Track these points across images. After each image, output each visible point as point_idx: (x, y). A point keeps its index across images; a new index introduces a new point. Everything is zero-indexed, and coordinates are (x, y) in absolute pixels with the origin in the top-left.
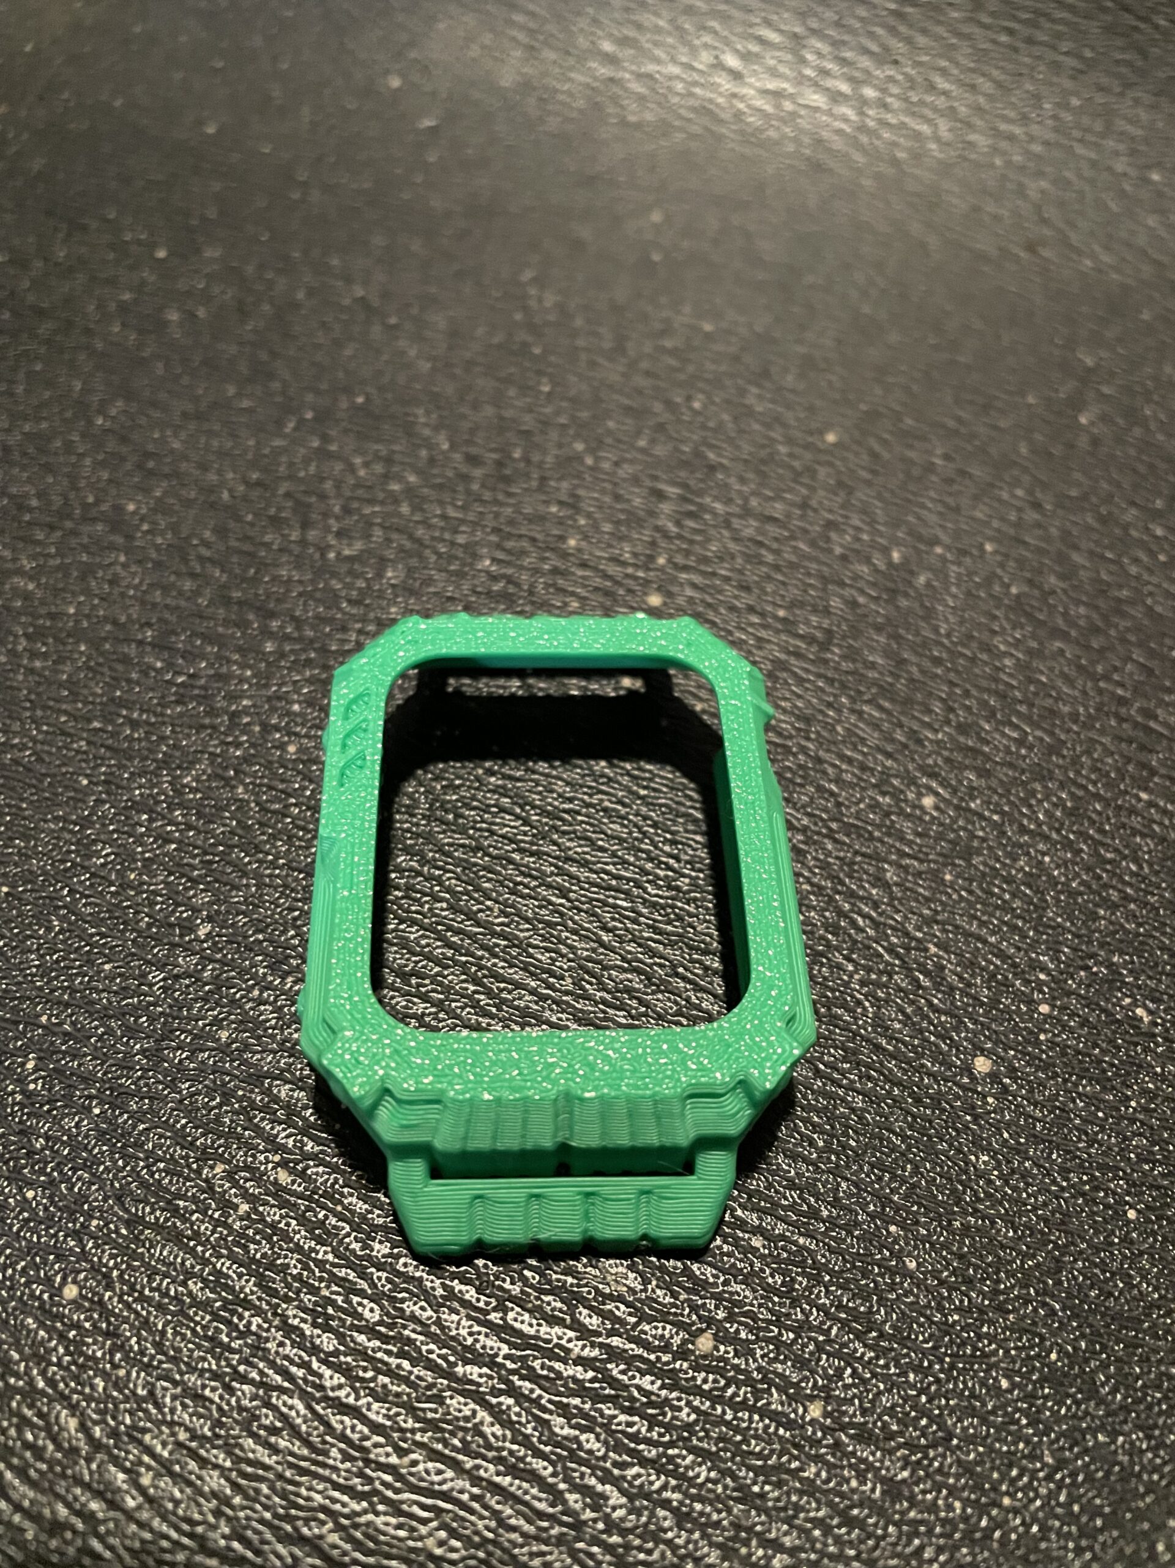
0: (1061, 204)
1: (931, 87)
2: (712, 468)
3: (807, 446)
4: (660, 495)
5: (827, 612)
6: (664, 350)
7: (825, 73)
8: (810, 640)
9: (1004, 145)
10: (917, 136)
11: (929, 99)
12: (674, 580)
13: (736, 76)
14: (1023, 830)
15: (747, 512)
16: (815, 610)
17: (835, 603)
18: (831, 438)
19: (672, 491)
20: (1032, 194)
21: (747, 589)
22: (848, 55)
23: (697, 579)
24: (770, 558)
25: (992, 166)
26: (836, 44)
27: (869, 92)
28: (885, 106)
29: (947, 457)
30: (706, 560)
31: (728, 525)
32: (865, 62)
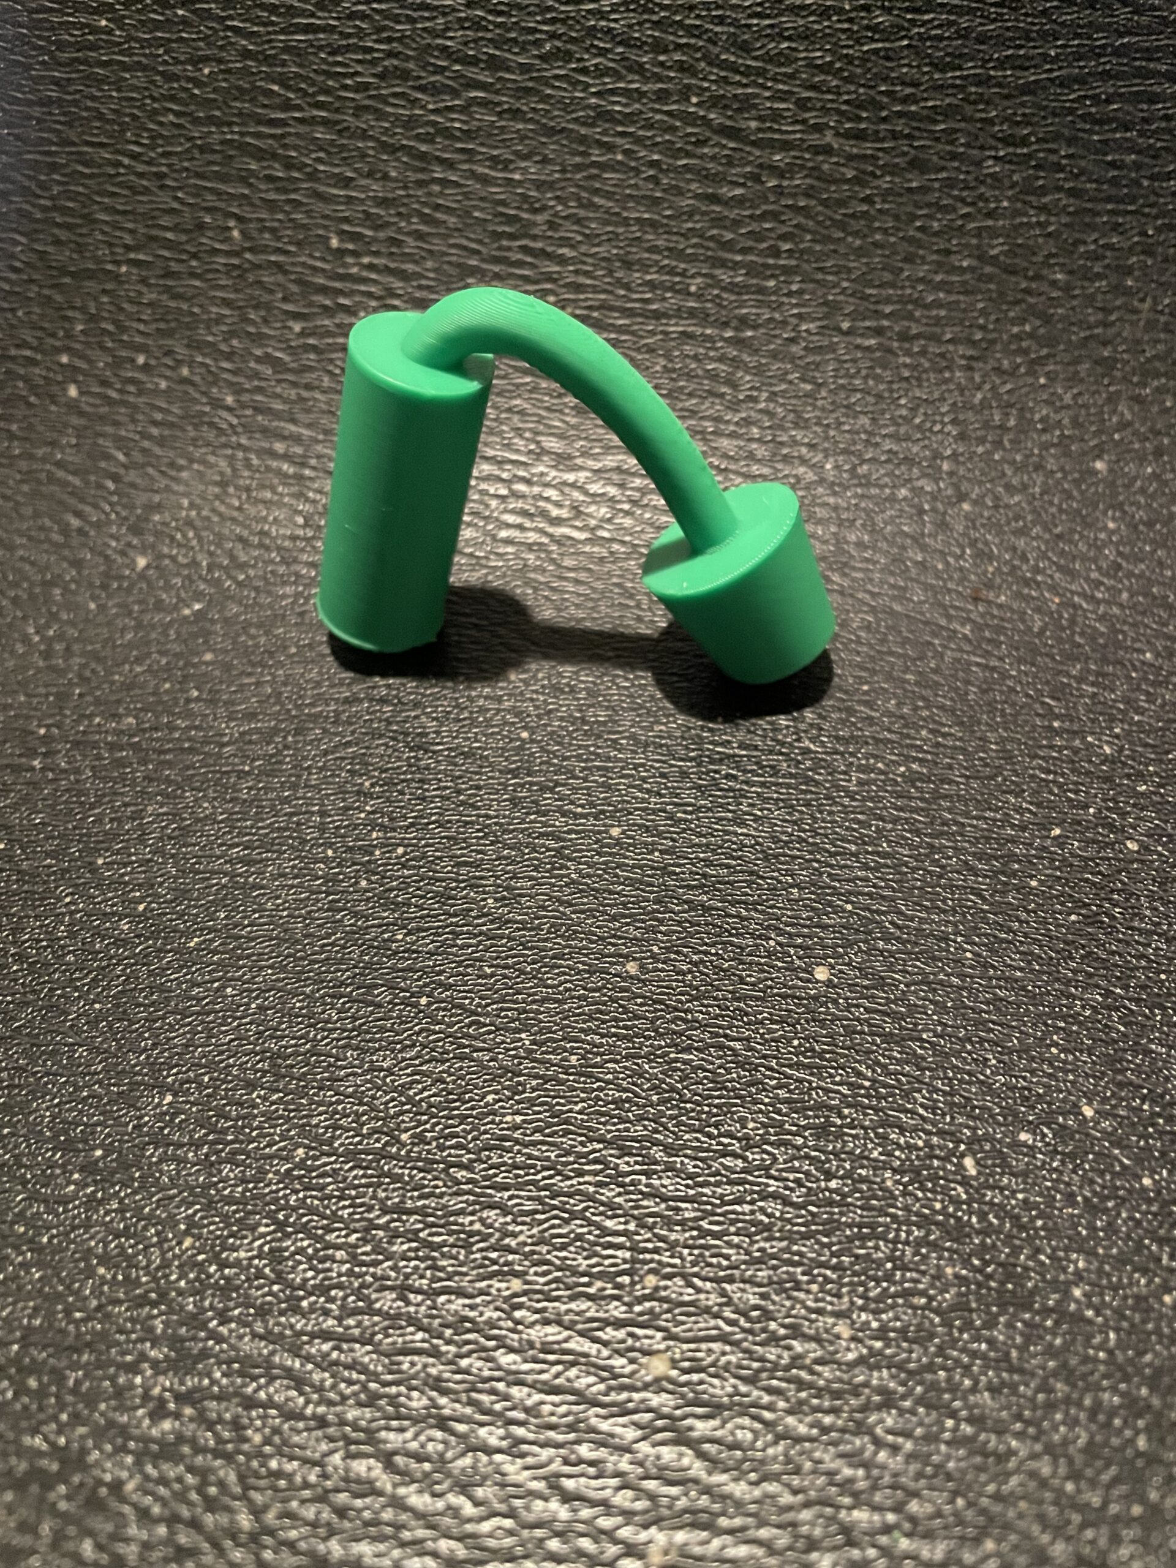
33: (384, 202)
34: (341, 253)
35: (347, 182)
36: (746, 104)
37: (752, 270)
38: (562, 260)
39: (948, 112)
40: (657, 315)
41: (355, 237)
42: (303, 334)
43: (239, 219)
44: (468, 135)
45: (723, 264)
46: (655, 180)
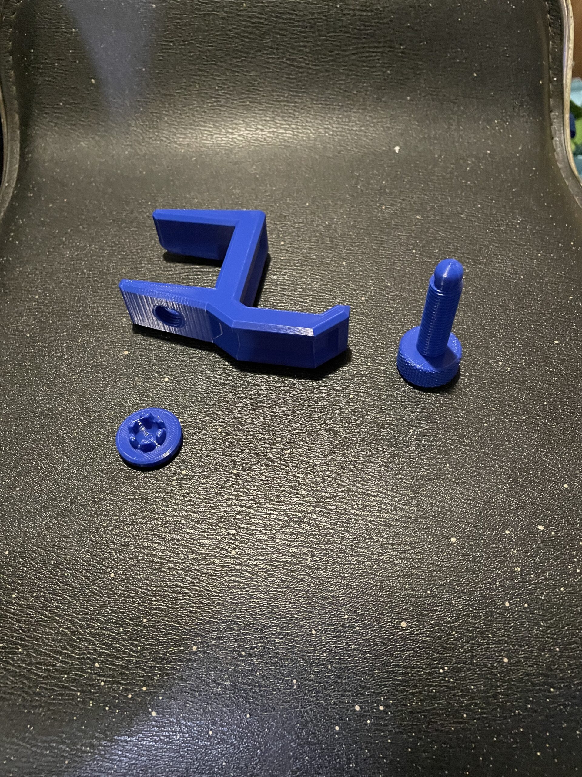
0: (344, 141)
1: (307, 121)
2: (285, 216)
3: (303, 207)
4: (276, 224)
5: (316, 236)
6: (266, 196)
7: (282, 124)
8: (315, 242)
9: (327, 130)
10: (307, 133)
11: (307, 124)
12: (285, 239)
13: (262, 130)
14: (362, 263)
15: (295, 223)
16: (314, 237)
17: (318, 235)
18: (307, 204)
19: (278, 223)
20: (336, 140)
21: (300, 237)
22: (286, 119)
23: (289, 237)
24: (302, 230)
25: (325, 136)
26: (282, 117)
27: (293, 126)
28: (298, 129)
29: (332, 202)
30: (289, 234)
31: (292, 226)
32: (290, 119)
33: (226, 80)
34: (218, 90)
35: (219, 76)
36: (294, 60)
37: (296, 92)
38: (261, 91)
39: (332, 61)
40: (279, 101)
41: (221, 87)
42: (210, 107)
43: (199, 84)
44: (242, 66)
45: (291, 91)
46: (278, 75)
